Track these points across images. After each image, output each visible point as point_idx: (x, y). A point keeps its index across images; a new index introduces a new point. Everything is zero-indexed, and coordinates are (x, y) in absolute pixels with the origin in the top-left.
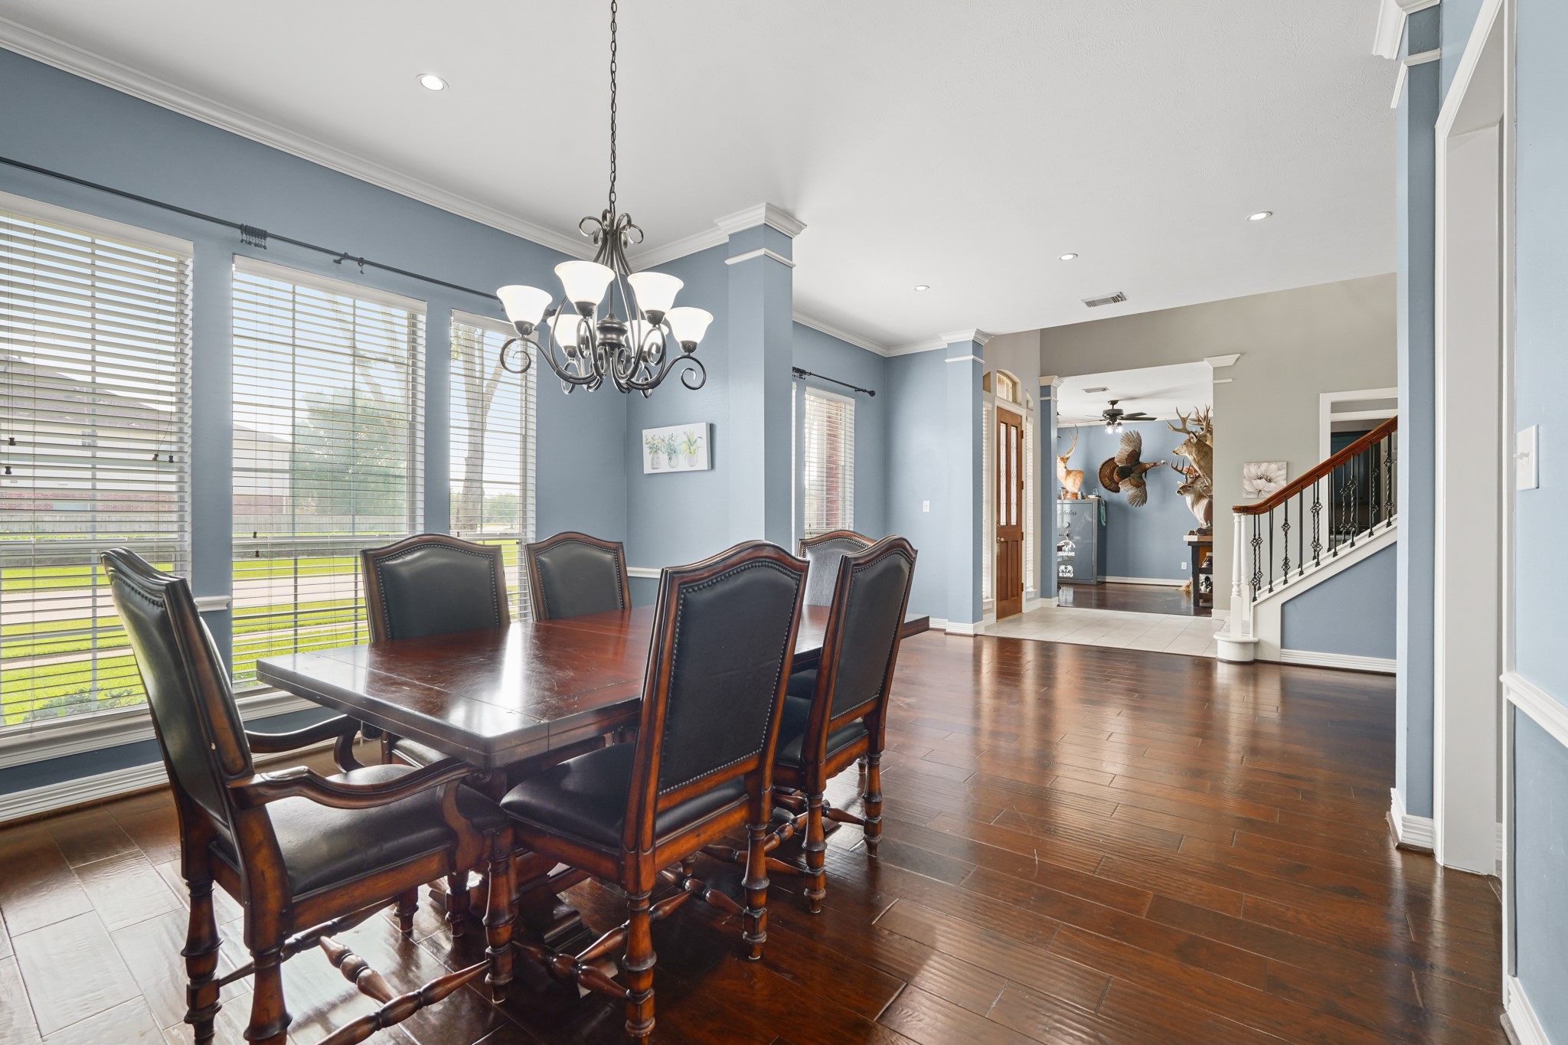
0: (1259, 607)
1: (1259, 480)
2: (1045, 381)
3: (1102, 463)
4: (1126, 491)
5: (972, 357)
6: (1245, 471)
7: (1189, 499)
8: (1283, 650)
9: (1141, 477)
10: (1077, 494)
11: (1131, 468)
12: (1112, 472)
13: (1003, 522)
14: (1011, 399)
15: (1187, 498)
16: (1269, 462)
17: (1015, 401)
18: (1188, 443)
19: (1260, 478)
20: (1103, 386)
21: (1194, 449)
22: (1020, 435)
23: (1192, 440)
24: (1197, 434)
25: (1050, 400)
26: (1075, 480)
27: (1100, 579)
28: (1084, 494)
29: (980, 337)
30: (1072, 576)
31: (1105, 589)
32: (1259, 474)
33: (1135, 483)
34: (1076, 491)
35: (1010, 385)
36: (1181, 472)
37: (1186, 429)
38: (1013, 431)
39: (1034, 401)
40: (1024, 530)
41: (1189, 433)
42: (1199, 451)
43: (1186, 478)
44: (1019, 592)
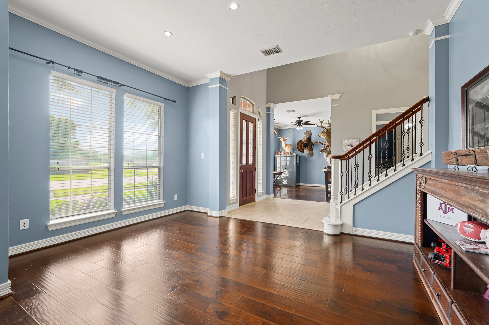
0: (343, 207)
1: (348, 146)
2: (268, 105)
3: (298, 142)
4: (306, 152)
5: (219, 85)
6: (343, 142)
7: (325, 154)
8: (354, 228)
9: (312, 147)
10: (289, 153)
11: (308, 144)
12: (301, 145)
13: (244, 163)
14: (251, 112)
15: (324, 154)
16: (352, 139)
17: (253, 112)
18: (323, 132)
19: (349, 145)
20: (293, 109)
21: (325, 134)
22: (255, 127)
23: (325, 131)
24: (327, 129)
25: (270, 113)
26: (288, 148)
27: (297, 184)
28: (292, 153)
29: (223, 76)
30: (287, 183)
31: (299, 189)
32: (349, 143)
33: (309, 149)
34: (289, 152)
35: (251, 105)
36: (322, 144)
37: (322, 126)
38: (251, 125)
39: (264, 114)
40: (256, 167)
41: (323, 127)
42: (327, 135)
43: (324, 146)
44: (254, 193)
